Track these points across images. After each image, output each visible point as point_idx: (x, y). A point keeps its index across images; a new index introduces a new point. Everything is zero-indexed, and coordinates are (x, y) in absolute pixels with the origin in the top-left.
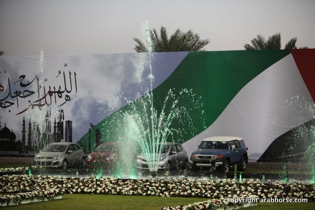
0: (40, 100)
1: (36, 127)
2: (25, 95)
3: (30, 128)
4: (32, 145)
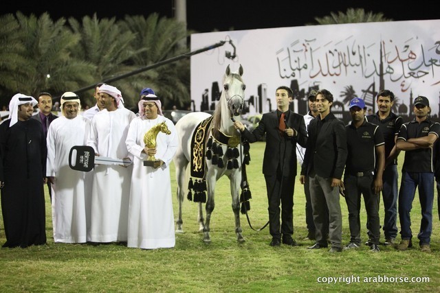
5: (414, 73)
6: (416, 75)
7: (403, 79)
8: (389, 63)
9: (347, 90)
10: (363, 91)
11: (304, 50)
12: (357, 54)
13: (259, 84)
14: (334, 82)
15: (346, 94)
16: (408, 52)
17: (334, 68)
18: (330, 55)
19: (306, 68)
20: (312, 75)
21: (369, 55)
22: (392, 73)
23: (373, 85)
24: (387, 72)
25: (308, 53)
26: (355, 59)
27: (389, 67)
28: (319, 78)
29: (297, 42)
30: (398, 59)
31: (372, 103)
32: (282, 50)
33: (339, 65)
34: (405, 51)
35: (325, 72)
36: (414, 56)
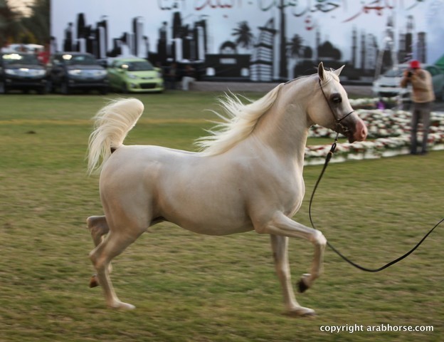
3: (363, 42)
4: (367, 67)
9: (240, 27)
15: (240, 32)
23: (272, 21)
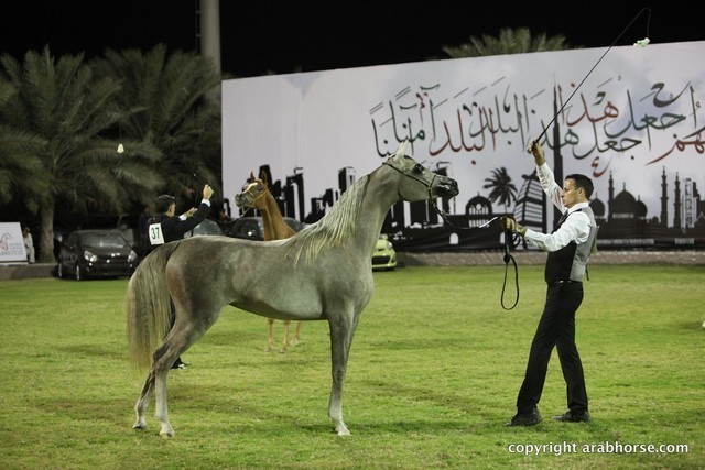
0: (698, 133)
1: (690, 190)
2: (665, 123)
3: (677, 191)
4: (683, 225)
5: (615, 143)
6: (618, 147)
7: (596, 153)
8: (570, 125)
9: (497, 176)
10: (525, 177)
11: (419, 105)
12: (513, 110)
13: (341, 168)
14: (474, 163)
15: (495, 183)
16: (604, 103)
17: (473, 136)
18: (464, 113)
19: (423, 138)
20: (433, 151)
21: (533, 112)
22: (576, 143)
24: (568, 142)
25: (427, 110)
26: (509, 120)
27: (570, 132)
28: (447, 154)
29: (406, 91)
30: (586, 117)
31: (541, 198)
32: (380, 106)
33: (482, 131)
34: (599, 103)
35: (457, 144)
36: (614, 112)
